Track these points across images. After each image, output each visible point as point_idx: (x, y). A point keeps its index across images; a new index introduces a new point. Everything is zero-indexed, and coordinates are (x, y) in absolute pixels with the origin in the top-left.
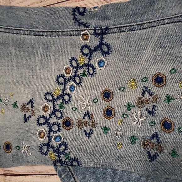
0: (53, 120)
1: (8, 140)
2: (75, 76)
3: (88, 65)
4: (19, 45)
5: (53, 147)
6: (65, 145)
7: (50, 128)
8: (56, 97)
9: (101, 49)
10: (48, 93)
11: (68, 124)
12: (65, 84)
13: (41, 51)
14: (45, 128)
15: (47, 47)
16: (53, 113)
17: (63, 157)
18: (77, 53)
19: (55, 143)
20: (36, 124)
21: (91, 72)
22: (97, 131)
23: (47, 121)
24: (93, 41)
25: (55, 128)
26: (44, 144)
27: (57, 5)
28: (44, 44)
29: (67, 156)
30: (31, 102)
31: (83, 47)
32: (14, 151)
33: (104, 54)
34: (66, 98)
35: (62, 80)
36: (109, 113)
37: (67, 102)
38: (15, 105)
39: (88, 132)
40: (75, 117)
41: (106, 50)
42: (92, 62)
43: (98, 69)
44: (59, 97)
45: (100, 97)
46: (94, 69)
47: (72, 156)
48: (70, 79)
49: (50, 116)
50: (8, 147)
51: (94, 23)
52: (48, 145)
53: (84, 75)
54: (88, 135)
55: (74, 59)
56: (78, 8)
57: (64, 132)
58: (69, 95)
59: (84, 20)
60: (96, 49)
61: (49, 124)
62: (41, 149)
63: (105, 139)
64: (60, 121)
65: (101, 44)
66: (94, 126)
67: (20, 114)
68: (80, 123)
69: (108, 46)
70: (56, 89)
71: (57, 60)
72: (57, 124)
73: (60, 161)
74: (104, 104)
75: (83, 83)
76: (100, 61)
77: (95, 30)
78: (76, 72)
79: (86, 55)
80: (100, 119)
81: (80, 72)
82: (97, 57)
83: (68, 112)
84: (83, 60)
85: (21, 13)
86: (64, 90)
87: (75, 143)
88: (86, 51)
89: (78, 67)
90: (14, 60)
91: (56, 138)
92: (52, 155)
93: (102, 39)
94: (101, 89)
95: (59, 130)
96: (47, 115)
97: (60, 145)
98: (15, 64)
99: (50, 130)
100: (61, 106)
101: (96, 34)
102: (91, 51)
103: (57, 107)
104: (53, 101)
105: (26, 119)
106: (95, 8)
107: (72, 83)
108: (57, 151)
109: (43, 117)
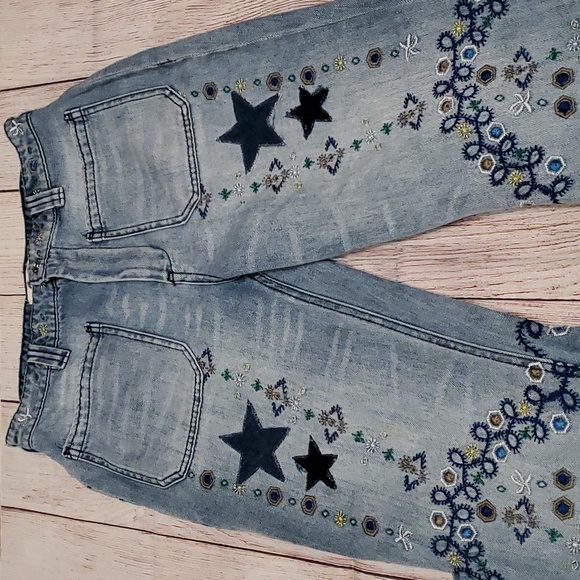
0: (460, 500)
1: (372, 515)
2: (509, 432)
3: (536, 421)
4: (406, 354)
5: (456, 546)
6: (479, 546)
7: (455, 513)
8: (469, 460)
9: (563, 400)
10: (455, 451)
11: (487, 512)
12: (488, 441)
13: (448, 374)
14: (445, 511)
15: (460, 369)
16: (463, 487)
17: (473, 566)
18: (518, 397)
19: (462, 541)
20: (428, 499)
21: (540, 434)
22: (538, 535)
23: (449, 500)
24: (550, 384)
25: (463, 514)
26: (442, 538)
27: (487, 304)
28: (457, 364)
29: (482, 565)
30: (421, 457)
31: (529, 388)
32: (381, 535)
33: (567, 408)
34: (488, 466)
35: (481, 432)
36: (563, 508)
37: (490, 475)
38: (389, 455)
39: (522, 532)
40: (501, 505)
41: (570, 402)
42: (542, 417)
43: (553, 432)
44: (475, 463)
45: (551, 481)
46: (545, 430)
47: (491, 567)
48: (498, 435)
49: (457, 492)
50: (371, 525)
51: (553, 353)
52: (449, 540)
53: (525, 434)
54: (521, 538)
55: (508, 402)
56: (528, 323)
57: (477, 523)
58: (494, 464)
59: (537, 344)
60: (553, 397)
61: (452, 506)
62: (434, 543)
63: (550, 550)
64: (474, 505)
65: (562, 391)
66: (533, 524)
67: (396, 474)
68: (509, 516)
69: (574, 396)
70: (473, 448)
71: (477, 398)
72: (467, 508)
73: (468, 571)
74: (557, 493)
75: (523, 449)
76: (557, 420)
77: (554, 365)
78: (510, 426)
79: (534, 402)
80: (546, 516)
81: (518, 427)
82: (553, 412)
83: (489, 492)
84: (527, 410)
85: (419, 304)
86: (485, 452)
87: (496, 546)
88: (534, 395)
89: (515, 418)
90: (394, 375)
91: (463, 531)
92: (453, 558)
93: (565, 383)
94: (556, 468)
95: (470, 518)
96: (450, 488)
97: (471, 545)
98: (395, 384)
99: (454, 517)
100: (478, 479)
101: (554, 372)
102: (544, 399)
103: (470, 480)
104: (464, 466)
105: (409, 486)
106: (559, 329)
107: (503, 443)
108: (464, 553)
109: (443, 490)
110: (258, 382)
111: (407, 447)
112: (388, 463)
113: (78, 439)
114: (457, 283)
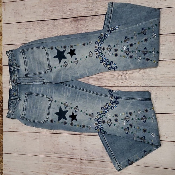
0: (99, 120)
1: (84, 124)
2: (107, 108)
3: (112, 106)
4: (90, 96)
5: (99, 128)
6: (103, 128)
7: (98, 122)
8: (101, 114)
9: (116, 103)
10: (98, 112)
11: (104, 122)
12: (104, 110)
13: (97, 99)
14: (97, 122)
15: (99, 98)
16: (100, 118)
17: (102, 131)
18: (109, 102)
19: (100, 127)
20: (94, 121)
21: (112, 108)
22: (112, 125)
23: (98, 120)
24: (114, 100)
25: (100, 123)
26: (96, 127)
27: (103, 87)
28: (99, 97)
29: (103, 131)
30: (93, 114)
31: (111, 101)
32: (86, 128)
33: (117, 104)
34: (104, 114)
35: (103, 109)
36: (116, 120)
37: (104, 116)
38: (87, 114)
40: (106, 120)
41: (117, 103)
42: (113, 106)
43: (114, 108)
44: (102, 114)
45: (114, 116)
46: (113, 107)
47: (105, 131)
48: (105, 109)
49: (99, 119)
50: (84, 126)
51: (115, 95)
52: (97, 127)
53: (110, 109)
54: (109, 126)
55: (107, 103)
56: (110, 90)
57: (102, 124)
58: (105, 114)
59: (112, 94)
60: (114, 102)
61: (98, 121)
62: (95, 128)
63: (114, 127)
64: (102, 121)
65: (116, 101)
66: (111, 123)
67: (88, 117)
68: (108, 122)
69: (118, 102)
70: (101, 112)
71: (102, 103)
72: (100, 121)
73: (101, 132)
74: (115, 118)
75: (110, 111)
76: (115, 106)
77: (115, 97)
78: (108, 107)
79: (111, 103)
80: (113, 121)
81: (109, 108)
82: (114, 105)
83: (104, 118)
84: (110, 105)
85: (92, 87)
86: (103, 112)
87: (106, 127)
88: (111, 102)
89: (108, 106)
90: (88, 100)
91: (100, 125)
92: (98, 130)
93: (116, 100)
94: (115, 114)
95: (101, 123)
96: (98, 118)
97: (101, 128)
98: (88, 102)
99: (98, 123)
100: (102, 117)
101: (115, 98)
102: (113, 103)
103: (101, 117)
104: (100, 115)
105: (90, 119)
106: (115, 91)
107: (106, 110)
108: (100, 129)
109: (96, 119)
110: (62, 102)
111: (90, 112)
112: (87, 115)
113: (23, 115)
114: (99, 84)
